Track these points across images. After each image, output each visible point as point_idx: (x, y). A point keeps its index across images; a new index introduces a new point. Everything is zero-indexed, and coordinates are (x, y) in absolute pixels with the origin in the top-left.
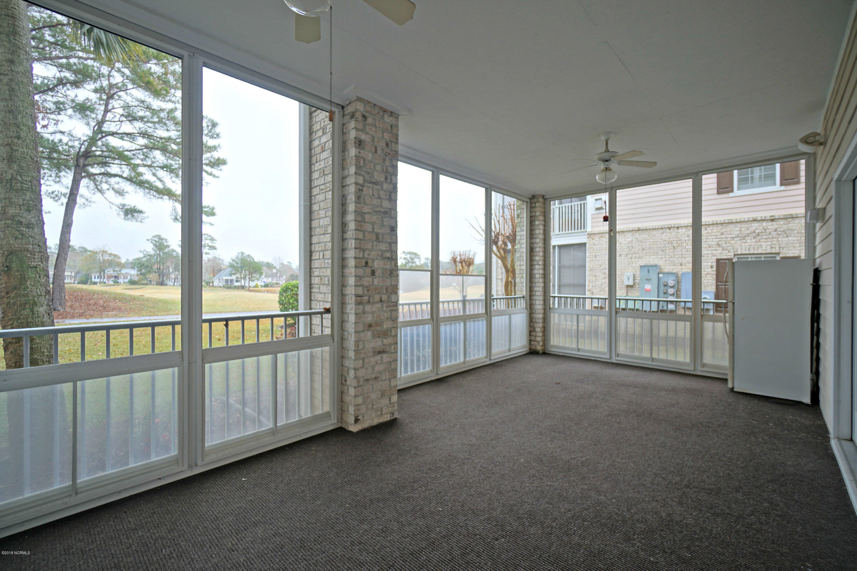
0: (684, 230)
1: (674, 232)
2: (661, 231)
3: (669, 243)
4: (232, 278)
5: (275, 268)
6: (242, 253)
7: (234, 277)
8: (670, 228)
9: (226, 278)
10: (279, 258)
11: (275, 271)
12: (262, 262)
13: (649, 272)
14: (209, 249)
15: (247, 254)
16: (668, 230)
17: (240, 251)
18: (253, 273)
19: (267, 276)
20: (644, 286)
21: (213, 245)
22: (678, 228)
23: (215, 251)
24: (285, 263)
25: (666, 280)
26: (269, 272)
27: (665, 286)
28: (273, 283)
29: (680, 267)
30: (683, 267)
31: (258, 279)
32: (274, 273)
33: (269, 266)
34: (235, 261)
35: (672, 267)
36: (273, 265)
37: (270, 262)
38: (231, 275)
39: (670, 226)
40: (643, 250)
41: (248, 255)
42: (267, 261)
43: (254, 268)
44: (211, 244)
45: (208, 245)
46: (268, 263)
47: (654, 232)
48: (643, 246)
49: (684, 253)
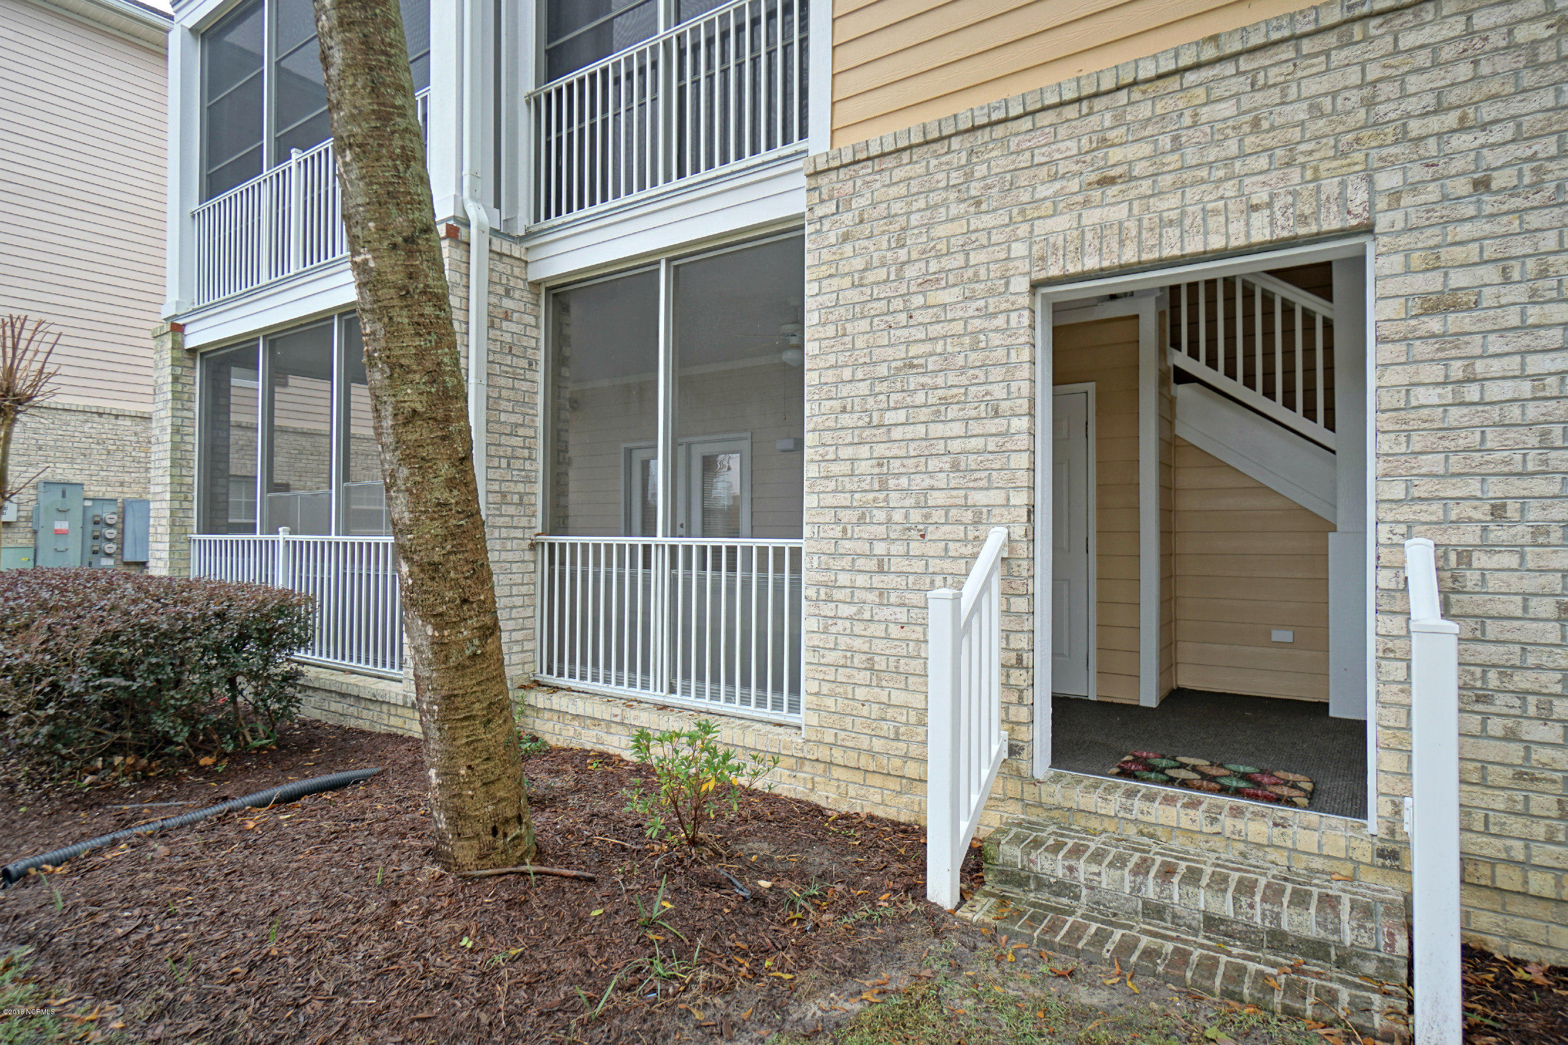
0: (128, 422)
1: (108, 423)
2: (82, 417)
3: (98, 444)
8: (100, 414)
13: (64, 495)
16: (96, 418)
20: (53, 525)
22: (117, 416)
25: (98, 512)
27: (96, 523)
29: (120, 489)
30: (126, 490)
35: (103, 489)
39: (101, 411)
40: (40, 449)
47: (66, 417)
48: (40, 442)
49: (128, 464)
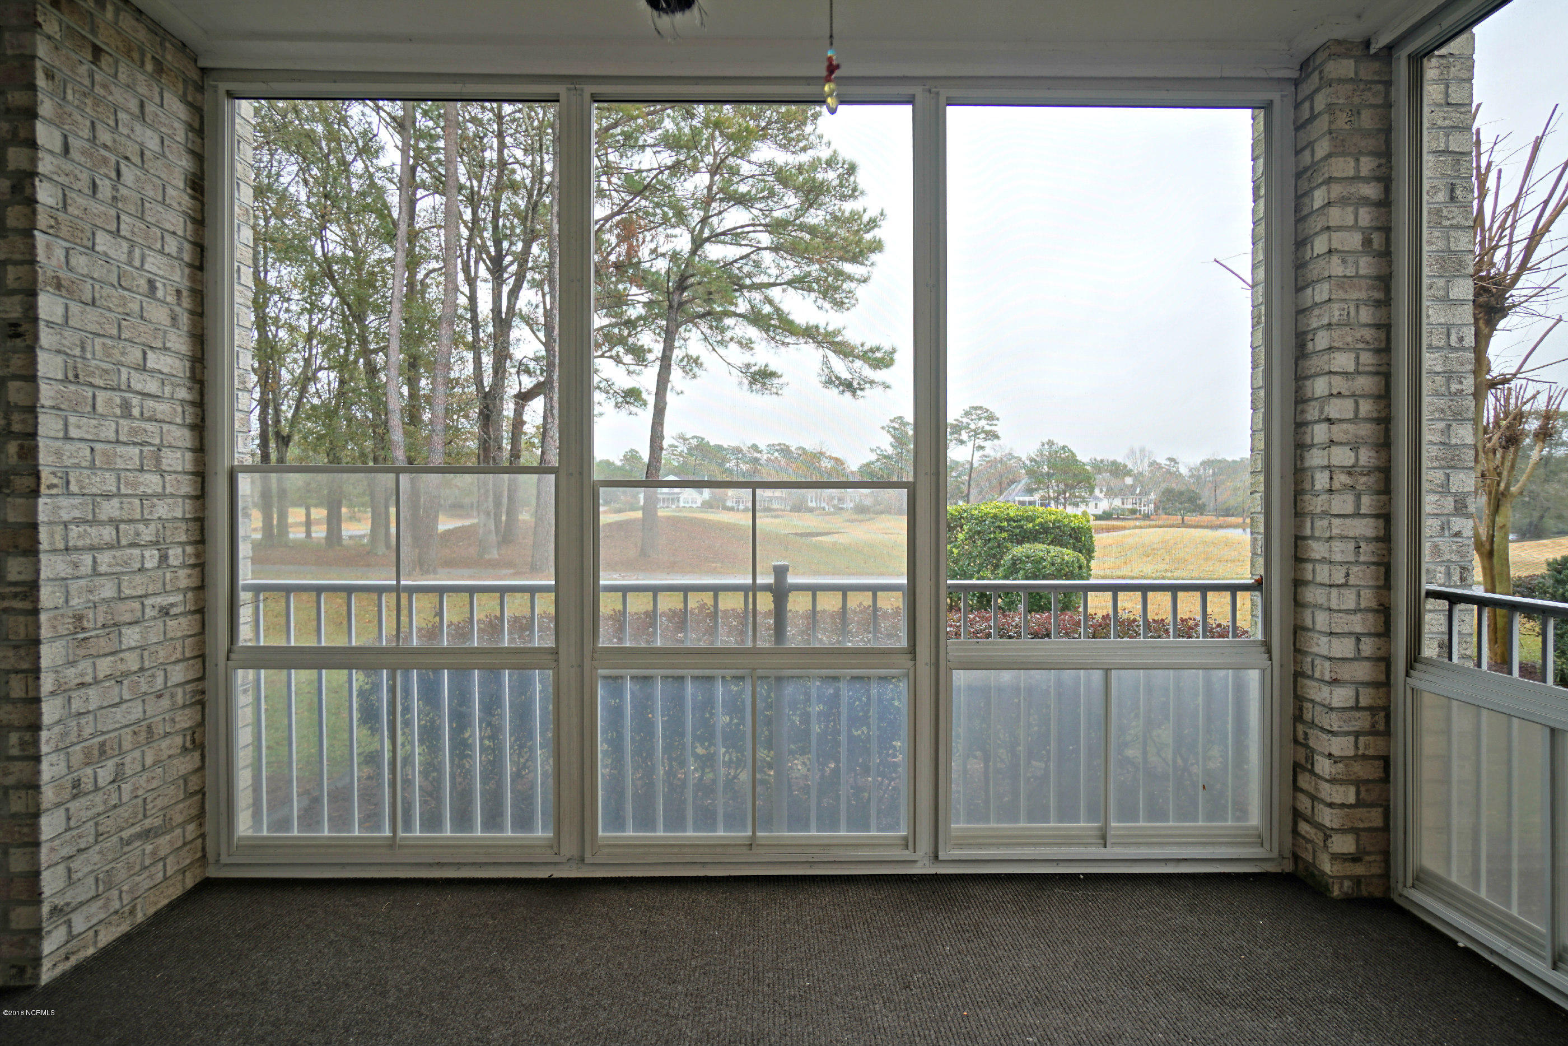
4: (1032, 499)
5: (1129, 473)
6: (1051, 443)
7: (1036, 497)
9: (1022, 499)
10: (1142, 450)
11: (1129, 481)
12: (1102, 461)
14: (985, 439)
15: (1061, 444)
17: (1045, 440)
18: (1073, 487)
19: (1110, 494)
21: (993, 428)
23: (996, 441)
24: (1162, 461)
26: (1115, 483)
28: (1123, 510)
31: (1085, 501)
32: (1127, 486)
33: (1117, 470)
34: (1035, 461)
36: (1125, 466)
37: (1120, 460)
38: (1030, 491)
41: (1064, 447)
42: (1111, 458)
43: (1075, 475)
44: (988, 428)
45: (983, 431)
46: (1114, 463)
